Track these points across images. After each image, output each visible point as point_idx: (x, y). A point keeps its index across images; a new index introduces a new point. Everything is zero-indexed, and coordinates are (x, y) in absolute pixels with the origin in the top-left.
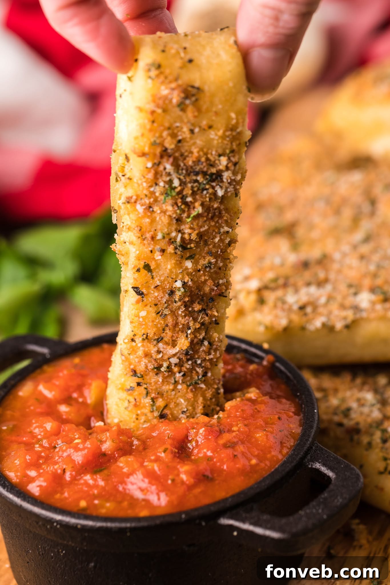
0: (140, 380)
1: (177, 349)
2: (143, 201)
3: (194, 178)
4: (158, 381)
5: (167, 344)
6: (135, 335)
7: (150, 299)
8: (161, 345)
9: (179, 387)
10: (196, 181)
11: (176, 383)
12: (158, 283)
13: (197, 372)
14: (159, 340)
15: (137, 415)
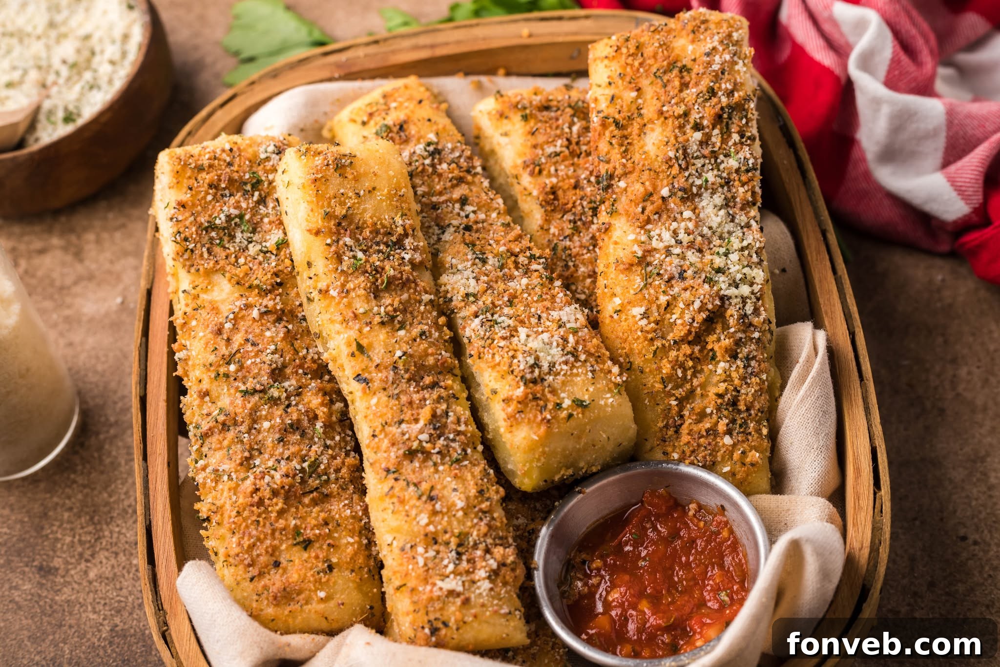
0: (396, 475)
1: (421, 423)
2: (335, 285)
3: (377, 248)
4: (415, 467)
5: (408, 422)
6: (374, 431)
7: (376, 384)
8: (404, 426)
9: (441, 468)
10: (379, 251)
11: (435, 464)
12: (378, 361)
13: (454, 448)
14: (401, 422)
15: (407, 511)
